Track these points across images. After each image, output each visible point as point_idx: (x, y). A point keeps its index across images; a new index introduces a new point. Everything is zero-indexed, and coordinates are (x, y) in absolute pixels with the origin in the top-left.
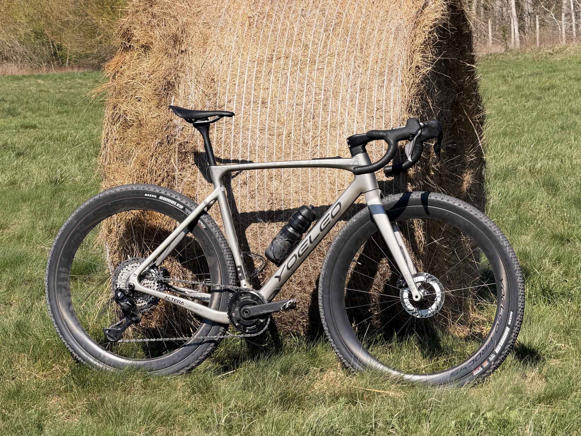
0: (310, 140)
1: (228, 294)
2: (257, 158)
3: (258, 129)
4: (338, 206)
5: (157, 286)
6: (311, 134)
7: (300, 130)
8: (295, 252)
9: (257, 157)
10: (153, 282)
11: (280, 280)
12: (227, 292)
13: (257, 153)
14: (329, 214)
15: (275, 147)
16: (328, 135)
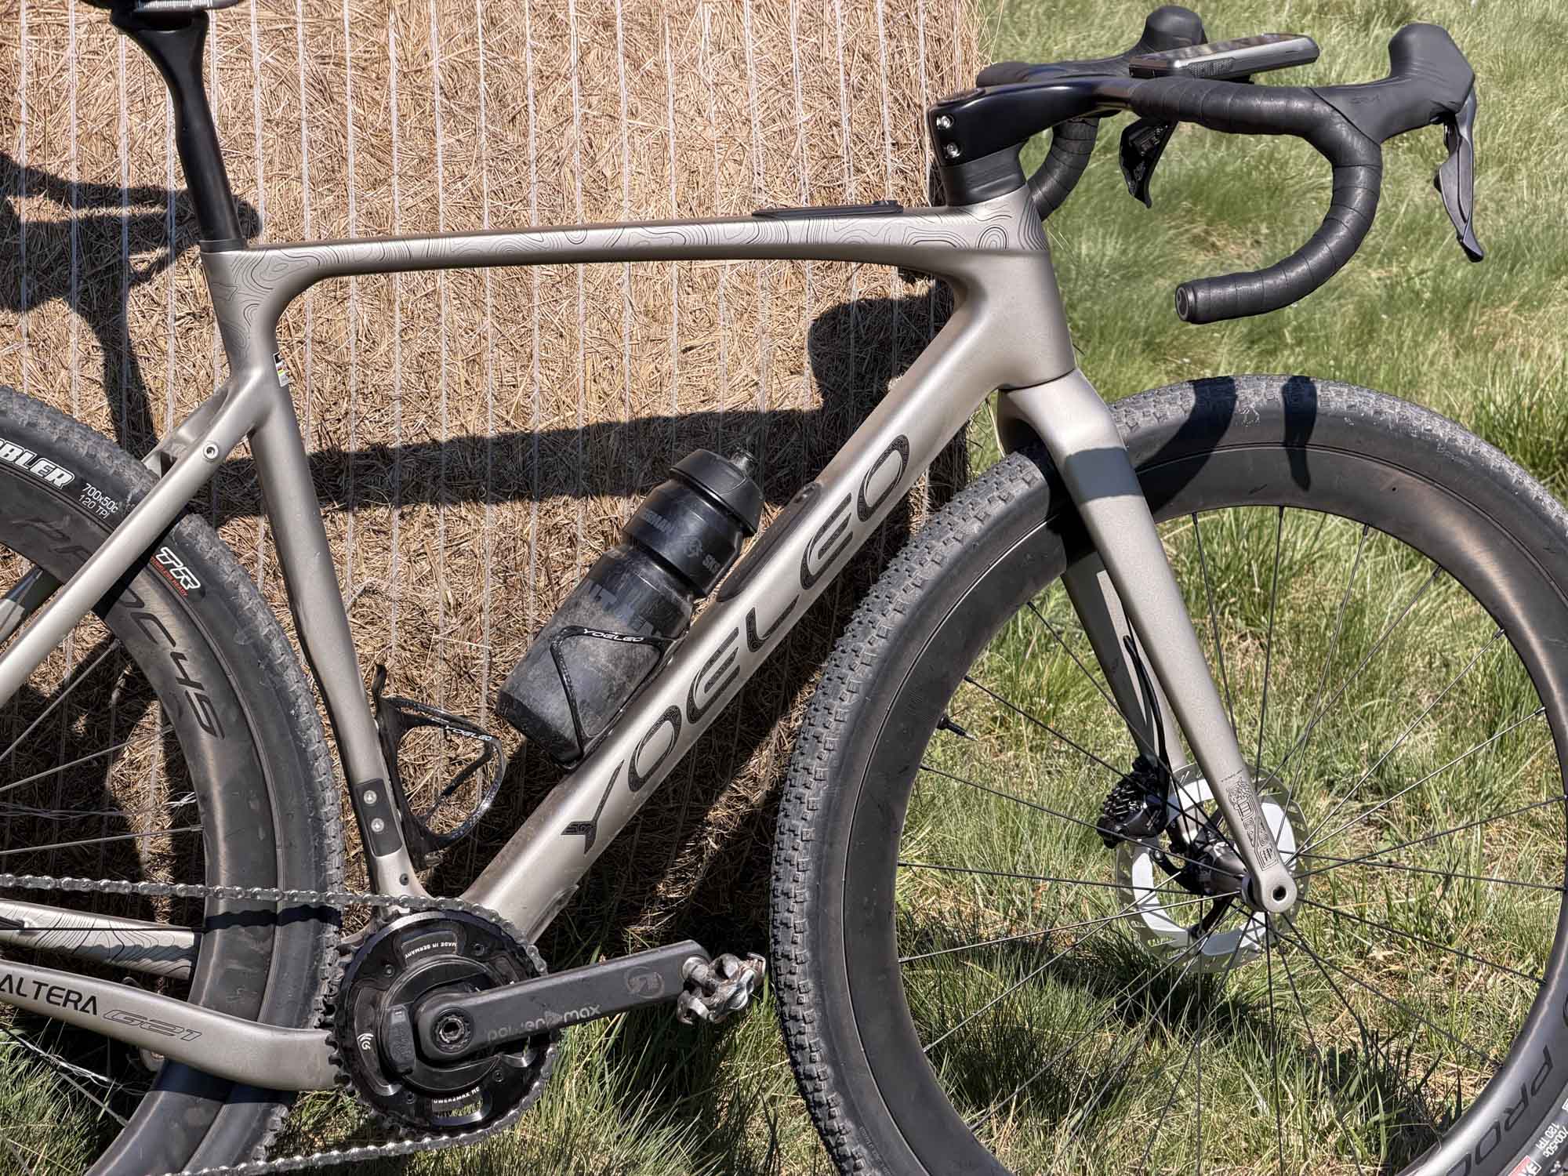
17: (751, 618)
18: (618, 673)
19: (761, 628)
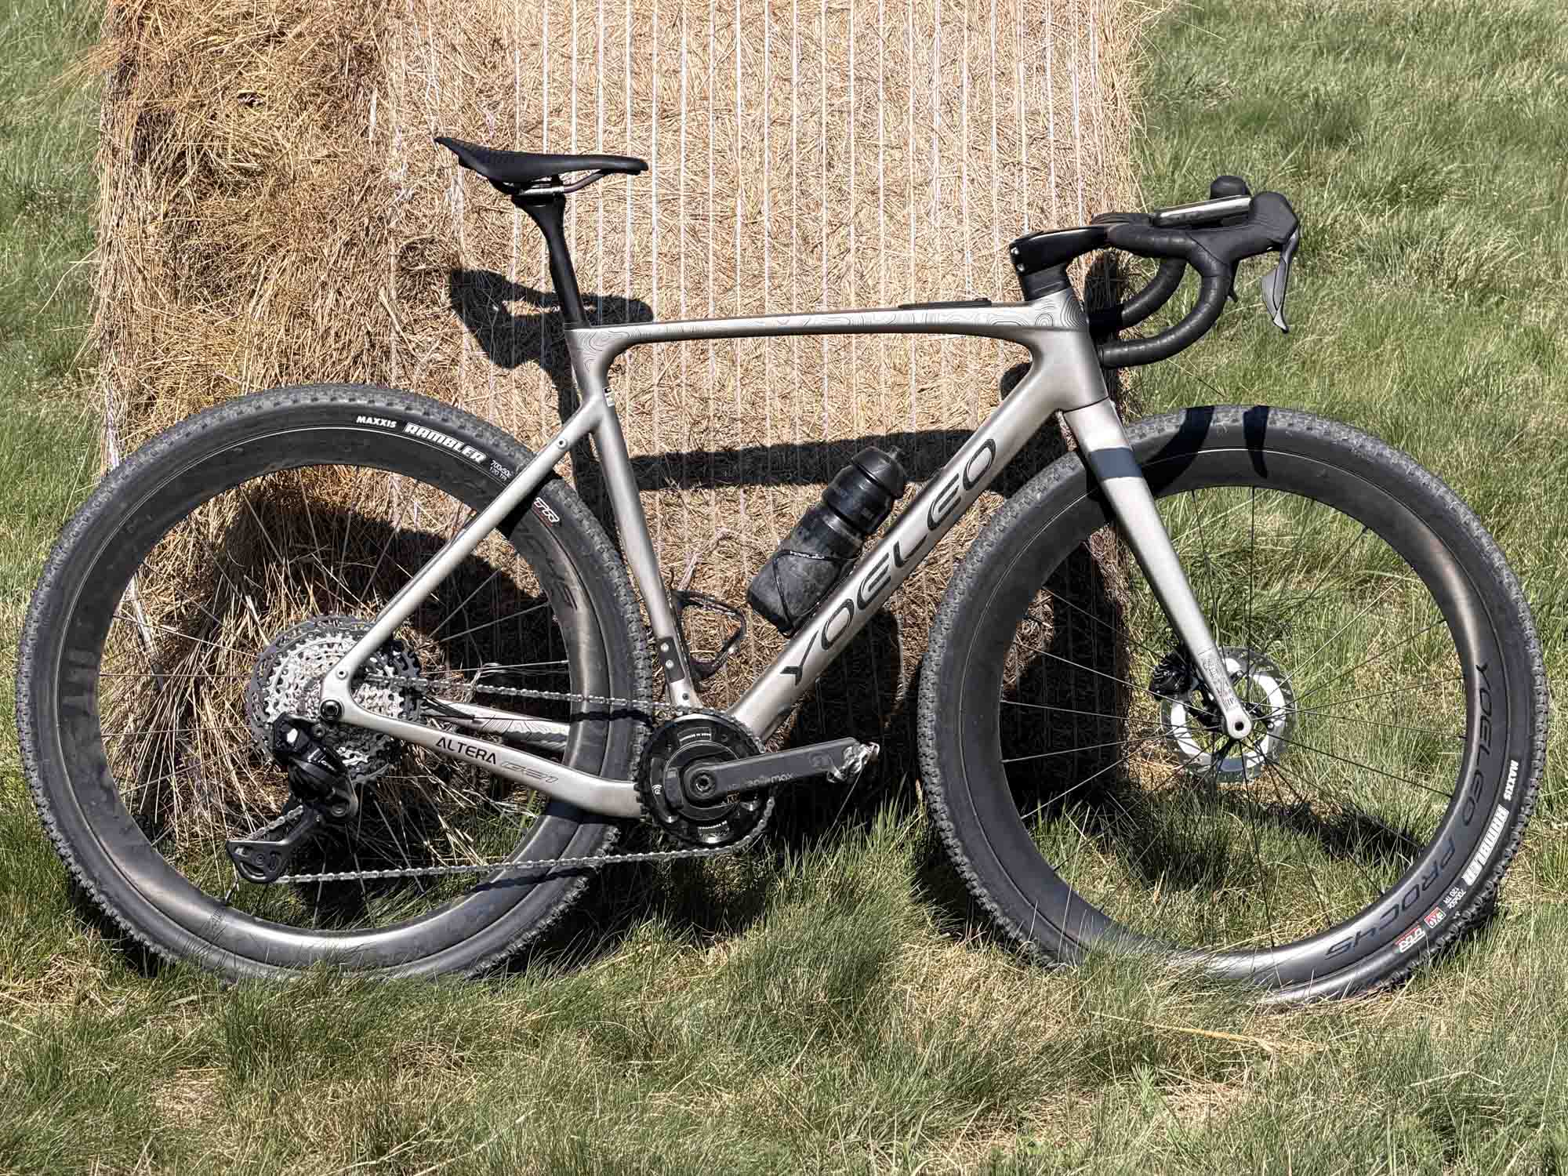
0: (824, 234)
1: (633, 724)
2: (655, 290)
3: (654, 199)
4: (987, 451)
5: (402, 704)
6: (825, 215)
7: (789, 203)
8: (849, 592)
9: (655, 285)
10: (387, 692)
11: (798, 681)
12: (630, 719)
13: (654, 273)
14: (957, 477)
15: (711, 256)
16: (882, 218)
17: (896, 547)
18: (810, 578)
19: (903, 554)
